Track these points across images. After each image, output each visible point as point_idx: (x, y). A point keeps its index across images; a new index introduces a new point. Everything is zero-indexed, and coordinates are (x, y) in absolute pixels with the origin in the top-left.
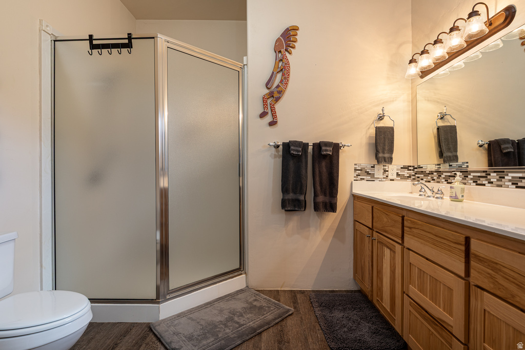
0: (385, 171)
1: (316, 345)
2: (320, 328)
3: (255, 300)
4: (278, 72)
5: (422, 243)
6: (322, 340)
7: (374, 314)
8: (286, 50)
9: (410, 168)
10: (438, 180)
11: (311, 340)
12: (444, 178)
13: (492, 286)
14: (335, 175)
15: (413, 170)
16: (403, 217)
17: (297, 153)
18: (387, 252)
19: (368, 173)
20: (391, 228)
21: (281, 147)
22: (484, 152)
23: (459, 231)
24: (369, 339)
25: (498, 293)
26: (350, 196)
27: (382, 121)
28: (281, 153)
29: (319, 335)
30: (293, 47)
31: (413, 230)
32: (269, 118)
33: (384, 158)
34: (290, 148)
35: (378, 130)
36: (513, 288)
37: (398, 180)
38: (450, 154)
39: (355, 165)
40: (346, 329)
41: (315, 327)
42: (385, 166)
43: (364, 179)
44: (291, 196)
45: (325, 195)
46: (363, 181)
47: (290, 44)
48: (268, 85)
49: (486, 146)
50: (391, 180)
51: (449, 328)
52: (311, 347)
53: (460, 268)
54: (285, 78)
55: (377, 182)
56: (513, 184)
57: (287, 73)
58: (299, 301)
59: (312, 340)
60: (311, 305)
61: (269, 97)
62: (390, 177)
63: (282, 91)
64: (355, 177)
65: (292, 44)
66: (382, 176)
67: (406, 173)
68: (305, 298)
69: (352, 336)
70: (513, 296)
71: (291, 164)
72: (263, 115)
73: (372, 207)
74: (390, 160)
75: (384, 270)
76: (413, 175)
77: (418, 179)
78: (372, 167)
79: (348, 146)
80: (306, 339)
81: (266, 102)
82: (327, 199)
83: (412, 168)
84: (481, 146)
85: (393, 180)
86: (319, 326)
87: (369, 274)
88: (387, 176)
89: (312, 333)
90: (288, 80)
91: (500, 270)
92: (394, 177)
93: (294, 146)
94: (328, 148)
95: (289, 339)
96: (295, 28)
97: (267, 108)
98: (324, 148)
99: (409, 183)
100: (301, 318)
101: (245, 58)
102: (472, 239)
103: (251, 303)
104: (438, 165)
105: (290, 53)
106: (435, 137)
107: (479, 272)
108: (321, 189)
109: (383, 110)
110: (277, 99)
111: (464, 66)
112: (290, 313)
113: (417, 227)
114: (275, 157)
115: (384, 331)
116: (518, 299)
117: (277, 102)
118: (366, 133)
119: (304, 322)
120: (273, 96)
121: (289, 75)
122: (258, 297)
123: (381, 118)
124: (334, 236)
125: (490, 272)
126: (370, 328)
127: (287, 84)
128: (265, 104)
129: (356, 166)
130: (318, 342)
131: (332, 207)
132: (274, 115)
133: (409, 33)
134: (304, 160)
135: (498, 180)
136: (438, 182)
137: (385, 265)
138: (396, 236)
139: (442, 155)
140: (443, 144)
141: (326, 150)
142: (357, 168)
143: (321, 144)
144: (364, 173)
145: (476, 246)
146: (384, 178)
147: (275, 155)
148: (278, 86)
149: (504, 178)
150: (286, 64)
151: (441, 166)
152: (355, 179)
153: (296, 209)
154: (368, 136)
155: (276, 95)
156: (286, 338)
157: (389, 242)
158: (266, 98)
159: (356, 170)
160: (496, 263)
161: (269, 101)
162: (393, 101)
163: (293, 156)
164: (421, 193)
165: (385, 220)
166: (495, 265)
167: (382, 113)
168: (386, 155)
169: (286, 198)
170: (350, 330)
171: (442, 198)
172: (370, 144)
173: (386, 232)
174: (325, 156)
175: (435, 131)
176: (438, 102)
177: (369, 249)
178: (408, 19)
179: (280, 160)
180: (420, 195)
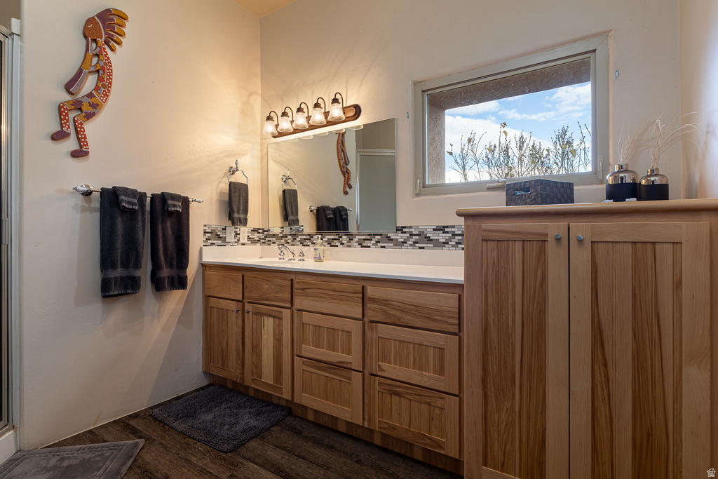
0: (237, 234)
1: (205, 459)
2: (195, 442)
3: (63, 459)
4: (89, 72)
5: (318, 301)
6: (208, 451)
7: (245, 399)
8: (106, 43)
9: (259, 231)
10: (293, 243)
11: (195, 459)
12: (299, 241)
13: (384, 317)
14: (186, 238)
15: (262, 233)
16: (292, 280)
17: (130, 207)
18: (269, 322)
19: (219, 237)
20: (275, 295)
21: (96, 196)
22: (314, 216)
23: (354, 283)
24: (256, 423)
25: (389, 321)
26: (199, 266)
27: (233, 176)
28: (98, 205)
29: (200, 449)
30: (119, 43)
31: (307, 290)
32: (71, 144)
33: (240, 219)
34: (118, 198)
35: (232, 186)
36: (399, 314)
37: (249, 244)
38: (293, 218)
39: (205, 226)
40: (227, 427)
41: (187, 444)
42: (237, 228)
43: (214, 244)
44: (119, 272)
45: (171, 266)
46: (214, 247)
47: (113, 36)
48: (69, 87)
49: (315, 211)
50: (242, 244)
51: (348, 366)
52: (201, 465)
53: (357, 312)
54: (104, 86)
55: (228, 247)
56: (359, 244)
57: (107, 79)
58: (140, 428)
59: (196, 457)
60: (161, 424)
61: (73, 107)
62: (241, 241)
63: (97, 105)
64: (204, 241)
65: (116, 37)
66: (233, 240)
67: (256, 236)
68: (146, 420)
69: (238, 428)
70: (399, 319)
71: (120, 223)
72: (58, 136)
73: (243, 276)
74: (244, 222)
75: (264, 342)
76: (263, 239)
77: (269, 243)
78: (223, 229)
79: (199, 202)
80: (187, 460)
81: (67, 115)
82: (174, 272)
83: (261, 231)
84: (311, 211)
85: (244, 244)
86: (192, 440)
87: (238, 354)
88: (239, 240)
89: (190, 451)
90: (109, 91)
91: (390, 304)
92: (245, 241)
93: (125, 196)
94: (176, 203)
95: (166, 473)
96: (121, 15)
97: (69, 126)
98: (170, 202)
99: (258, 246)
100: (160, 443)
101: (14, 22)
102: (368, 287)
103: (55, 467)
104: (283, 228)
105: (113, 50)
106: (280, 199)
107: (374, 311)
108: (166, 258)
109: (236, 163)
110: (89, 116)
111: (312, 137)
112: (141, 446)
113: (311, 286)
114: (83, 210)
115: (265, 408)
116: (402, 320)
117: (88, 119)
118: (217, 187)
119: (169, 446)
120: (80, 109)
121: (110, 83)
122: (62, 453)
123: (233, 171)
124: (179, 323)
125: (383, 307)
126: (250, 413)
127: (107, 96)
128: (65, 119)
129: (205, 228)
130: (205, 455)
131: (181, 283)
132: (81, 139)
133: (259, 84)
134: (140, 218)
135: (348, 242)
136: (293, 245)
137: (264, 337)
138: (283, 301)
139: (287, 218)
140: (288, 207)
141: (174, 206)
142: (207, 231)
143: (166, 197)
144: (215, 237)
145: (372, 291)
146: (235, 242)
147: (82, 207)
148: (90, 95)
149: (352, 240)
150: (105, 64)
151: (284, 229)
152: (205, 244)
153: (129, 291)
154: (219, 191)
155: (86, 108)
156: (159, 475)
157: (272, 310)
158: (66, 109)
159: (205, 232)
160: (387, 300)
161: (72, 115)
162: (244, 155)
163: (124, 211)
164: (281, 257)
165: (266, 287)
166: (386, 302)
167: (234, 166)
168: (242, 216)
169: (112, 276)
170: (232, 425)
171: (303, 260)
172: (221, 202)
173: (267, 300)
174: (171, 213)
175: (281, 193)
176: (282, 164)
177: (237, 326)
178: (257, 69)
179: (96, 217)
180: (280, 259)
